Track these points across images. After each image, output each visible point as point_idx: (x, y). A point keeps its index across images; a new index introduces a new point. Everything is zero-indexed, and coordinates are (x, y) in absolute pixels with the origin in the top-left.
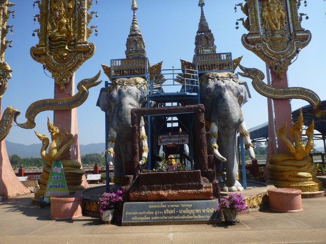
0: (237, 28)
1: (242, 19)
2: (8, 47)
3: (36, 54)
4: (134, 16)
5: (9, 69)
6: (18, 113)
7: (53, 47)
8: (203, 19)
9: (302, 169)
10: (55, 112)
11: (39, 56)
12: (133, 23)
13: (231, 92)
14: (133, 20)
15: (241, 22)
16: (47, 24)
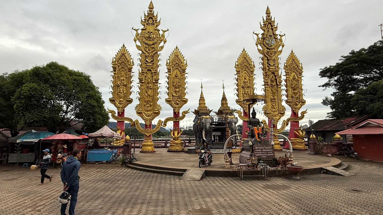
2: (159, 99)
5: (161, 107)
7: (174, 99)
11: (169, 102)
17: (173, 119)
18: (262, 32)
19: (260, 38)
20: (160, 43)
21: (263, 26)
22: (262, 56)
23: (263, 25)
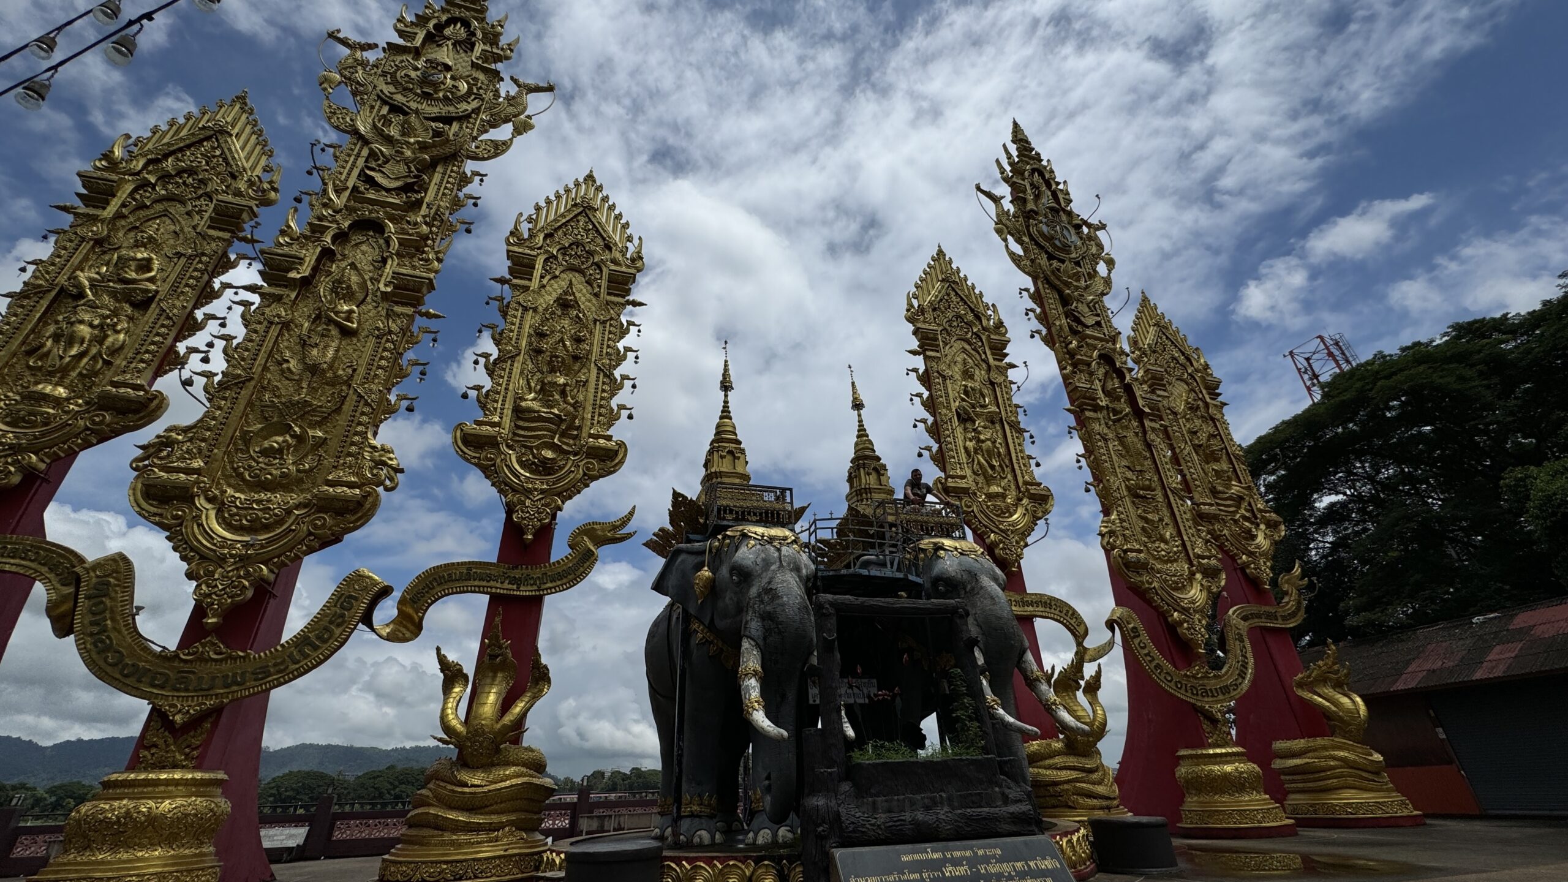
7: (522, 433)
11: (479, 448)
17: (489, 577)
19: (1012, 213)
20: (492, 124)
21: (1010, 174)
22: (1031, 283)
23: (1011, 171)
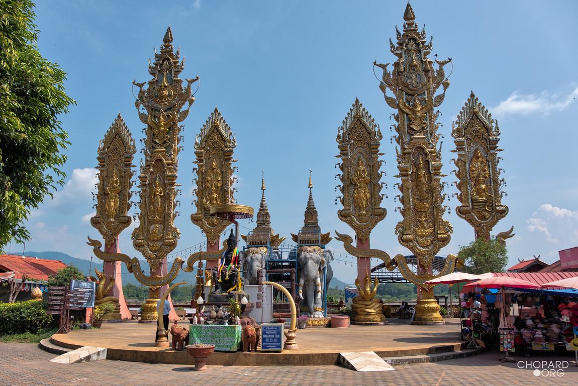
0: (336, 204)
1: (340, 197)
2: (177, 216)
3: (195, 219)
4: (263, 195)
5: (179, 232)
6: (183, 262)
7: (207, 215)
8: (310, 199)
9: (368, 307)
10: (207, 261)
11: (197, 221)
12: (262, 201)
13: (312, 261)
14: (263, 198)
15: (339, 199)
16: (202, 198)
18: (395, 59)
19: (391, 73)
20: (183, 104)
21: (396, 45)
22: (396, 111)
23: (398, 43)
